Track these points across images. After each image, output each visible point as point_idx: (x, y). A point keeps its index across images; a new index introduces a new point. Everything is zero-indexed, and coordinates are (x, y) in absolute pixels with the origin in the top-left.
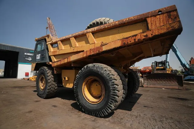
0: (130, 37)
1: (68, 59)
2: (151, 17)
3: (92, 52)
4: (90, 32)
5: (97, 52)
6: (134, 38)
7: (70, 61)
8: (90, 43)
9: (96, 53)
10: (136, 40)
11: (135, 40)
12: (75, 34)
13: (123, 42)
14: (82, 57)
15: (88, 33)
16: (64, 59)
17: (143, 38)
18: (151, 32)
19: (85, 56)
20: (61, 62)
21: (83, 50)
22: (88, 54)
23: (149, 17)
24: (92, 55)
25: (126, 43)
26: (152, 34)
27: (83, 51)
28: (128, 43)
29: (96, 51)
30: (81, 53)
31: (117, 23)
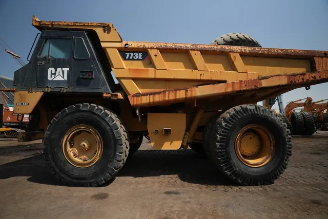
0: (298, 75)
1: (187, 91)
2: (319, 57)
3: (244, 85)
4: (236, 52)
5: (254, 87)
6: (302, 77)
7: (194, 95)
8: (238, 70)
9: (250, 88)
10: (305, 81)
11: (303, 79)
12: (203, 47)
13: (290, 79)
14: (223, 91)
15: (233, 52)
16: (176, 90)
17: (312, 79)
18: (319, 74)
19: (230, 90)
20: (165, 96)
21: (224, 79)
22: (237, 88)
23: (316, 57)
24: (245, 90)
25: (294, 82)
26: (320, 77)
27: (225, 82)
28: (295, 82)
29: (251, 85)
30: (221, 84)
31: (280, 51)
